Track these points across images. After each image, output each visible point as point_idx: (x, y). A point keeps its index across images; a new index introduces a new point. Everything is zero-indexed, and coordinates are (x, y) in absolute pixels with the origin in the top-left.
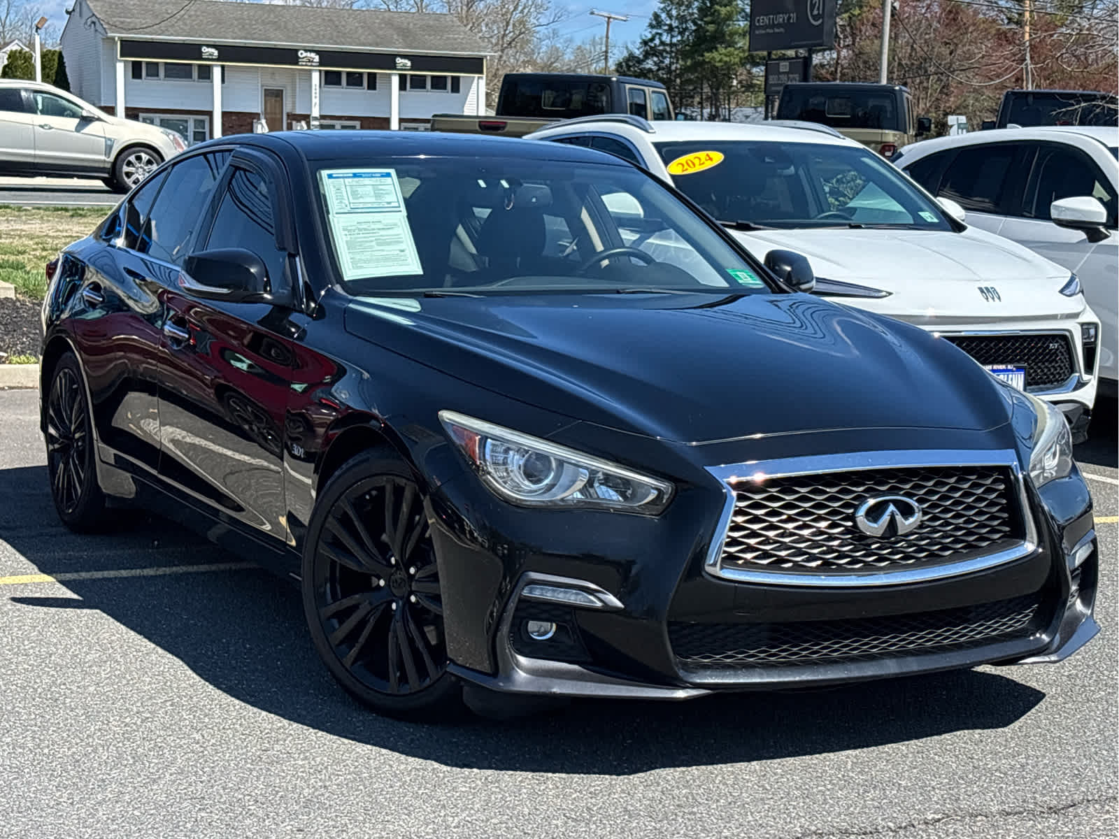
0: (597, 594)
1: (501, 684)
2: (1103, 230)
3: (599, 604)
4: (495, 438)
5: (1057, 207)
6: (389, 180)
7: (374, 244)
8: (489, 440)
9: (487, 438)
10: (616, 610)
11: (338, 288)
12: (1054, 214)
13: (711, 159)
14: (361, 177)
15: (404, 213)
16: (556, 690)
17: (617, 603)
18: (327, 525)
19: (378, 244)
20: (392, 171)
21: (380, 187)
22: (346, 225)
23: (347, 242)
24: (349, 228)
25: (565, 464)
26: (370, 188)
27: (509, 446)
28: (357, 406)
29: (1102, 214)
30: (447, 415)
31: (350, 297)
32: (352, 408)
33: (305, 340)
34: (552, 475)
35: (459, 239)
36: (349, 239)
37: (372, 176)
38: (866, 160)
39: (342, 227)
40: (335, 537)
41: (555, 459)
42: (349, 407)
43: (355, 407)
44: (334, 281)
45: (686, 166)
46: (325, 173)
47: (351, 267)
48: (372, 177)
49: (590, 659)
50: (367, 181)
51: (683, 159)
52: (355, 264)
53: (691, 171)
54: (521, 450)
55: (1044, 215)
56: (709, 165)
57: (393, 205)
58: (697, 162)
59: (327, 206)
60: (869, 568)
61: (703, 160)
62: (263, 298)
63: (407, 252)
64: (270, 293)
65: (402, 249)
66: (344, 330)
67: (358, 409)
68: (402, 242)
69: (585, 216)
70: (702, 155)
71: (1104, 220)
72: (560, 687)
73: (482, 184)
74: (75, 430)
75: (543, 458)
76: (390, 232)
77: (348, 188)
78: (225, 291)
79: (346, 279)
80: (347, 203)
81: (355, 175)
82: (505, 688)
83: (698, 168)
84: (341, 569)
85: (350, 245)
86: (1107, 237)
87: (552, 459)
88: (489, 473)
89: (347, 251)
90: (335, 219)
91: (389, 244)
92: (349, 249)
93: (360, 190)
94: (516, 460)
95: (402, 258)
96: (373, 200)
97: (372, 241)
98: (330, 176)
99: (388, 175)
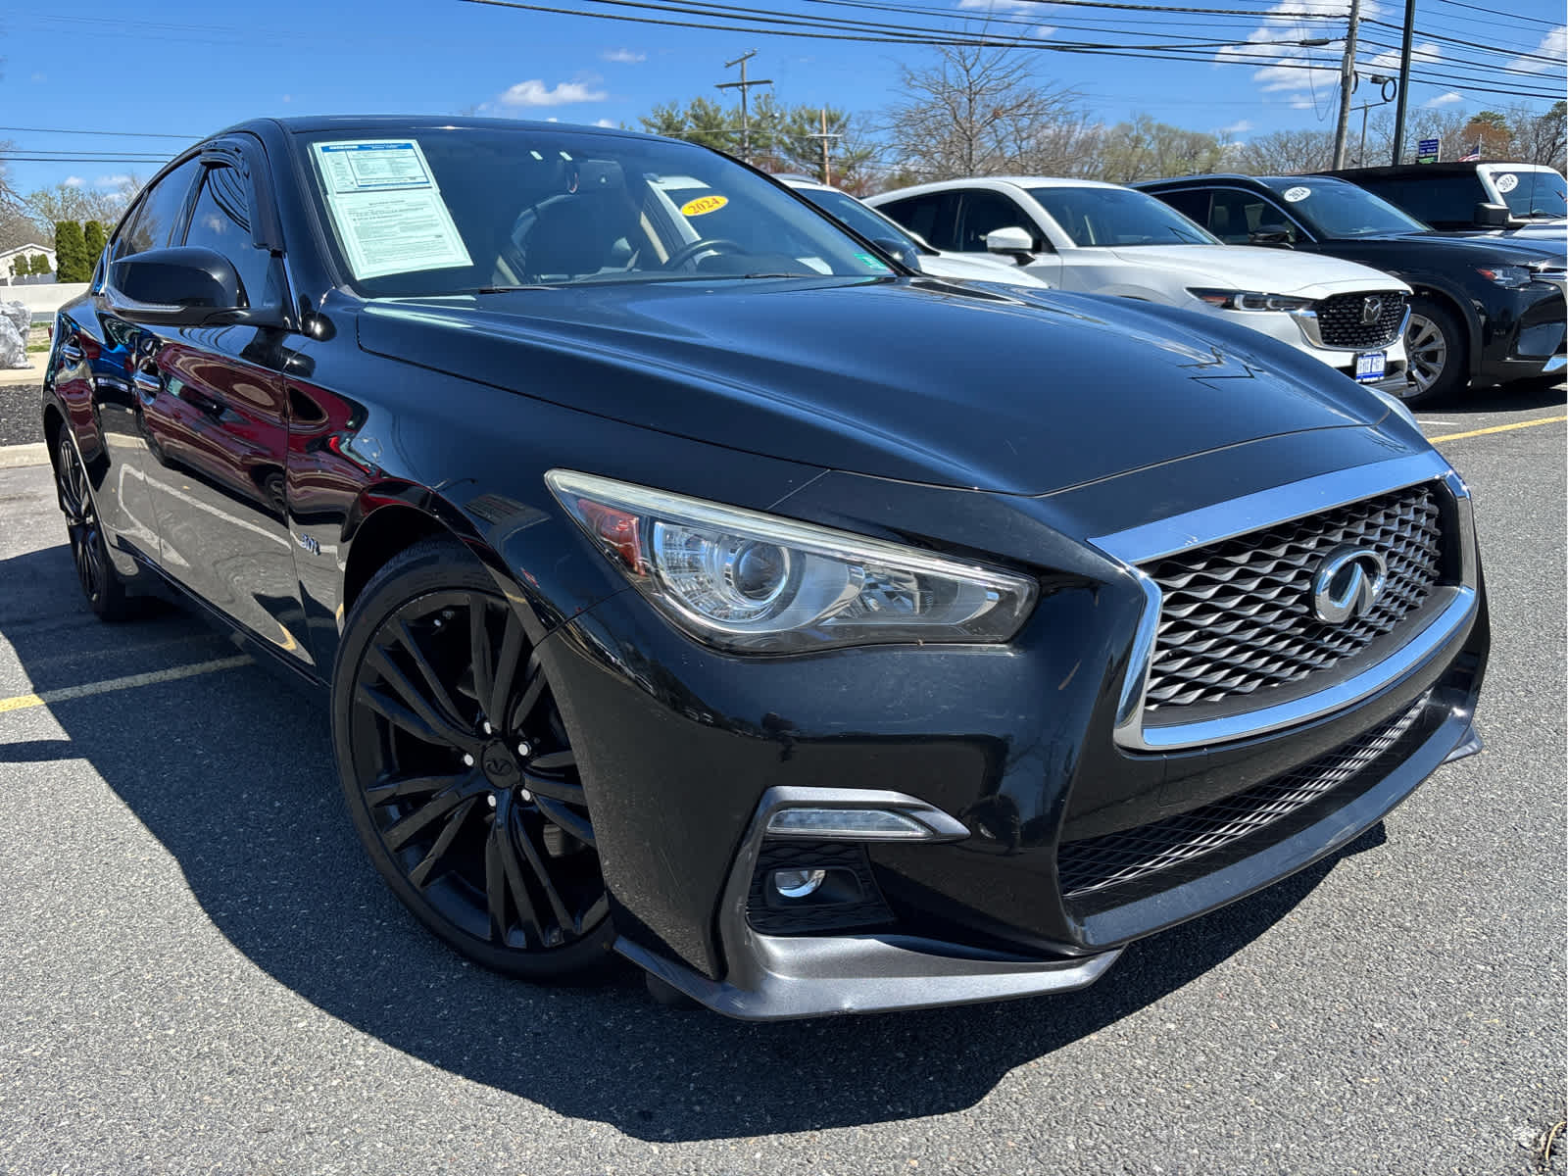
0: (916, 814)
1: (740, 1005)
2: (1030, 254)
3: (920, 833)
4: (668, 520)
5: (992, 238)
6: (410, 152)
7: (396, 229)
8: (659, 525)
9: (653, 520)
10: (955, 841)
11: (346, 290)
12: (990, 245)
13: (717, 202)
14: (370, 149)
15: (436, 189)
16: (848, 1004)
17: (957, 827)
18: (367, 660)
19: (403, 230)
20: (414, 142)
21: (398, 160)
22: (352, 206)
23: (356, 228)
24: (359, 211)
25: (807, 555)
26: (384, 162)
27: (699, 532)
28: (395, 470)
29: (1027, 241)
30: (561, 480)
31: (366, 300)
32: (388, 475)
33: (314, 375)
34: (784, 580)
35: (499, 271)
36: (358, 225)
37: (385, 147)
38: (843, 202)
39: (347, 212)
40: (381, 678)
41: (789, 549)
42: (381, 472)
43: (392, 474)
44: (341, 281)
45: (697, 209)
46: (317, 146)
47: (365, 262)
48: (385, 149)
49: (890, 919)
50: (379, 154)
51: (693, 203)
52: (372, 258)
53: (702, 212)
54: (727, 539)
55: (981, 247)
56: (716, 207)
57: (418, 180)
58: (705, 204)
59: (323, 185)
61: (711, 204)
62: (237, 316)
63: (446, 238)
64: (247, 309)
65: (438, 233)
66: (358, 348)
67: (397, 476)
68: (437, 225)
71: (1030, 246)
72: (857, 996)
73: (536, 155)
74: (86, 511)
75: (767, 550)
76: (419, 213)
77: (353, 163)
78: (175, 309)
79: (358, 278)
80: (353, 180)
81: (361, 148)
82: (747, 1014)
83: (708, 210)
84: (396, 735)
85: (362, 233)
86: (1033, 260)
87: (785, 551)
88: (665, 588)
89: (357, 241)
90: (337, 201)
91: (419, 228)
92: (360, 238)
93: (371, 164)
94: (718, 561)
95: (441, 245)
96: (390, 175)
97: (394, 226)
98: (325, 149)
99: (410, 146)
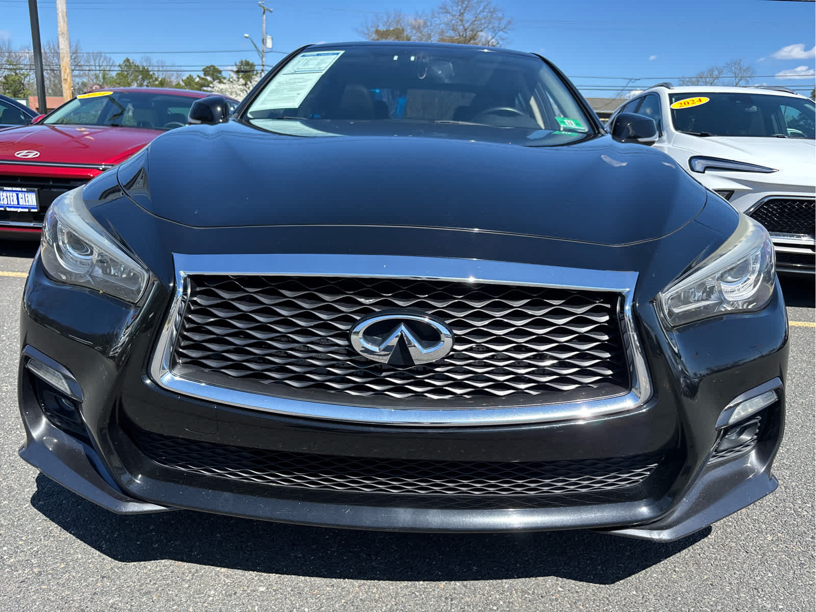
3: (69, 392)
6: (334, 56)
14: (321, 55)
20: (342, 52)
21: (325, 60)
26: (318, 61)
45: (683, 105)
47: (259, 104)
48: (326, 55)
51: (683, 101)
52: (263, 102)
57: (321, 69)
58: (691, 102)
60: (380, 399)
61: (695, 101)
63: (301, 95)
65: (299, 93)
68: (304, 89)
69: (533, 102)
70: (696, 99)
76: (304, 83)
77: (305, 61)
80: (296, 69)
81: (318, 55)
93: (312, 62)
95: (294, 98)
98: (303, 56)
99: (338, 54)
